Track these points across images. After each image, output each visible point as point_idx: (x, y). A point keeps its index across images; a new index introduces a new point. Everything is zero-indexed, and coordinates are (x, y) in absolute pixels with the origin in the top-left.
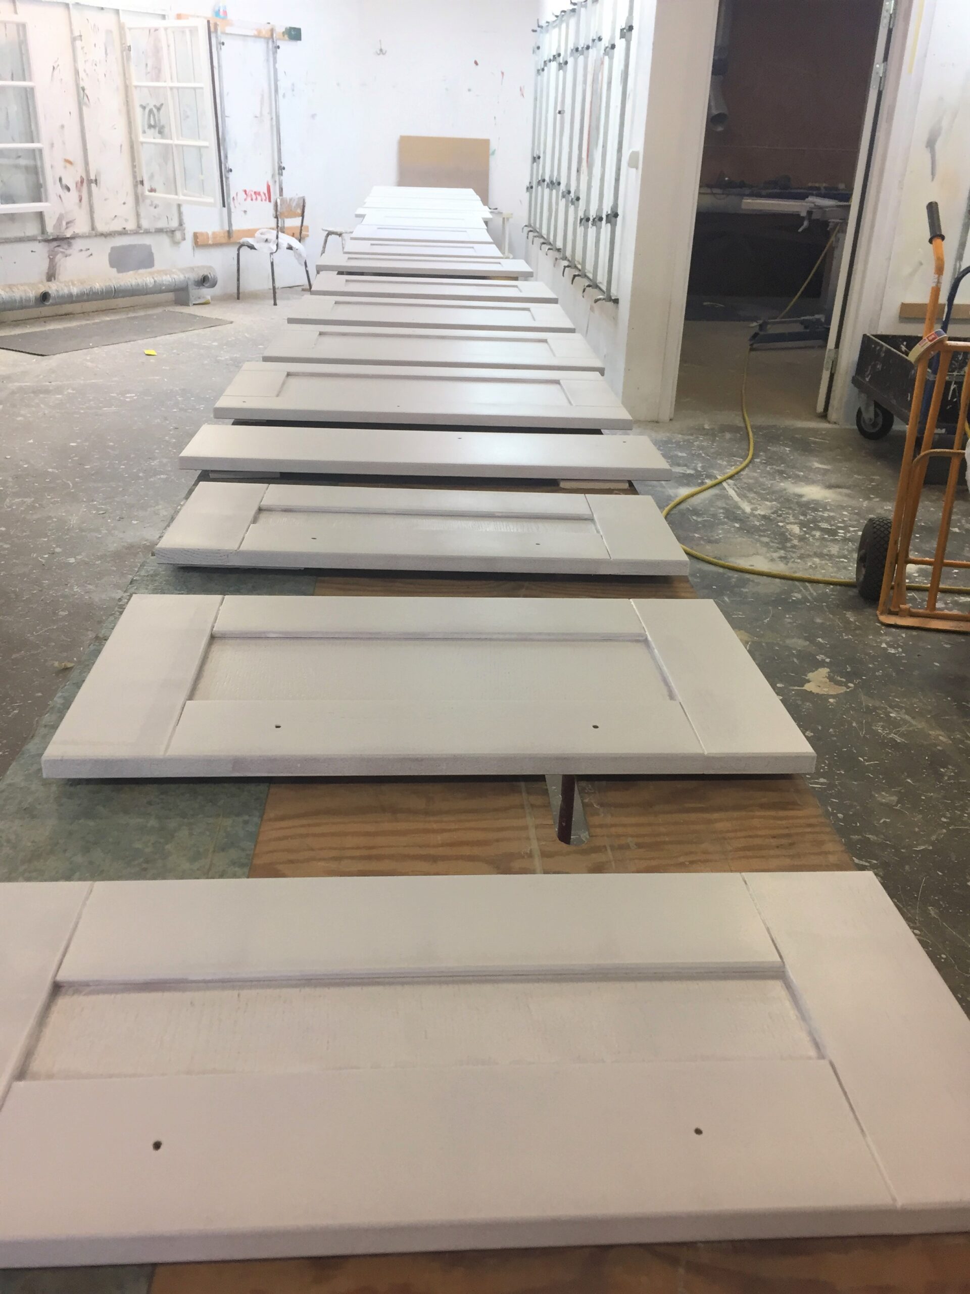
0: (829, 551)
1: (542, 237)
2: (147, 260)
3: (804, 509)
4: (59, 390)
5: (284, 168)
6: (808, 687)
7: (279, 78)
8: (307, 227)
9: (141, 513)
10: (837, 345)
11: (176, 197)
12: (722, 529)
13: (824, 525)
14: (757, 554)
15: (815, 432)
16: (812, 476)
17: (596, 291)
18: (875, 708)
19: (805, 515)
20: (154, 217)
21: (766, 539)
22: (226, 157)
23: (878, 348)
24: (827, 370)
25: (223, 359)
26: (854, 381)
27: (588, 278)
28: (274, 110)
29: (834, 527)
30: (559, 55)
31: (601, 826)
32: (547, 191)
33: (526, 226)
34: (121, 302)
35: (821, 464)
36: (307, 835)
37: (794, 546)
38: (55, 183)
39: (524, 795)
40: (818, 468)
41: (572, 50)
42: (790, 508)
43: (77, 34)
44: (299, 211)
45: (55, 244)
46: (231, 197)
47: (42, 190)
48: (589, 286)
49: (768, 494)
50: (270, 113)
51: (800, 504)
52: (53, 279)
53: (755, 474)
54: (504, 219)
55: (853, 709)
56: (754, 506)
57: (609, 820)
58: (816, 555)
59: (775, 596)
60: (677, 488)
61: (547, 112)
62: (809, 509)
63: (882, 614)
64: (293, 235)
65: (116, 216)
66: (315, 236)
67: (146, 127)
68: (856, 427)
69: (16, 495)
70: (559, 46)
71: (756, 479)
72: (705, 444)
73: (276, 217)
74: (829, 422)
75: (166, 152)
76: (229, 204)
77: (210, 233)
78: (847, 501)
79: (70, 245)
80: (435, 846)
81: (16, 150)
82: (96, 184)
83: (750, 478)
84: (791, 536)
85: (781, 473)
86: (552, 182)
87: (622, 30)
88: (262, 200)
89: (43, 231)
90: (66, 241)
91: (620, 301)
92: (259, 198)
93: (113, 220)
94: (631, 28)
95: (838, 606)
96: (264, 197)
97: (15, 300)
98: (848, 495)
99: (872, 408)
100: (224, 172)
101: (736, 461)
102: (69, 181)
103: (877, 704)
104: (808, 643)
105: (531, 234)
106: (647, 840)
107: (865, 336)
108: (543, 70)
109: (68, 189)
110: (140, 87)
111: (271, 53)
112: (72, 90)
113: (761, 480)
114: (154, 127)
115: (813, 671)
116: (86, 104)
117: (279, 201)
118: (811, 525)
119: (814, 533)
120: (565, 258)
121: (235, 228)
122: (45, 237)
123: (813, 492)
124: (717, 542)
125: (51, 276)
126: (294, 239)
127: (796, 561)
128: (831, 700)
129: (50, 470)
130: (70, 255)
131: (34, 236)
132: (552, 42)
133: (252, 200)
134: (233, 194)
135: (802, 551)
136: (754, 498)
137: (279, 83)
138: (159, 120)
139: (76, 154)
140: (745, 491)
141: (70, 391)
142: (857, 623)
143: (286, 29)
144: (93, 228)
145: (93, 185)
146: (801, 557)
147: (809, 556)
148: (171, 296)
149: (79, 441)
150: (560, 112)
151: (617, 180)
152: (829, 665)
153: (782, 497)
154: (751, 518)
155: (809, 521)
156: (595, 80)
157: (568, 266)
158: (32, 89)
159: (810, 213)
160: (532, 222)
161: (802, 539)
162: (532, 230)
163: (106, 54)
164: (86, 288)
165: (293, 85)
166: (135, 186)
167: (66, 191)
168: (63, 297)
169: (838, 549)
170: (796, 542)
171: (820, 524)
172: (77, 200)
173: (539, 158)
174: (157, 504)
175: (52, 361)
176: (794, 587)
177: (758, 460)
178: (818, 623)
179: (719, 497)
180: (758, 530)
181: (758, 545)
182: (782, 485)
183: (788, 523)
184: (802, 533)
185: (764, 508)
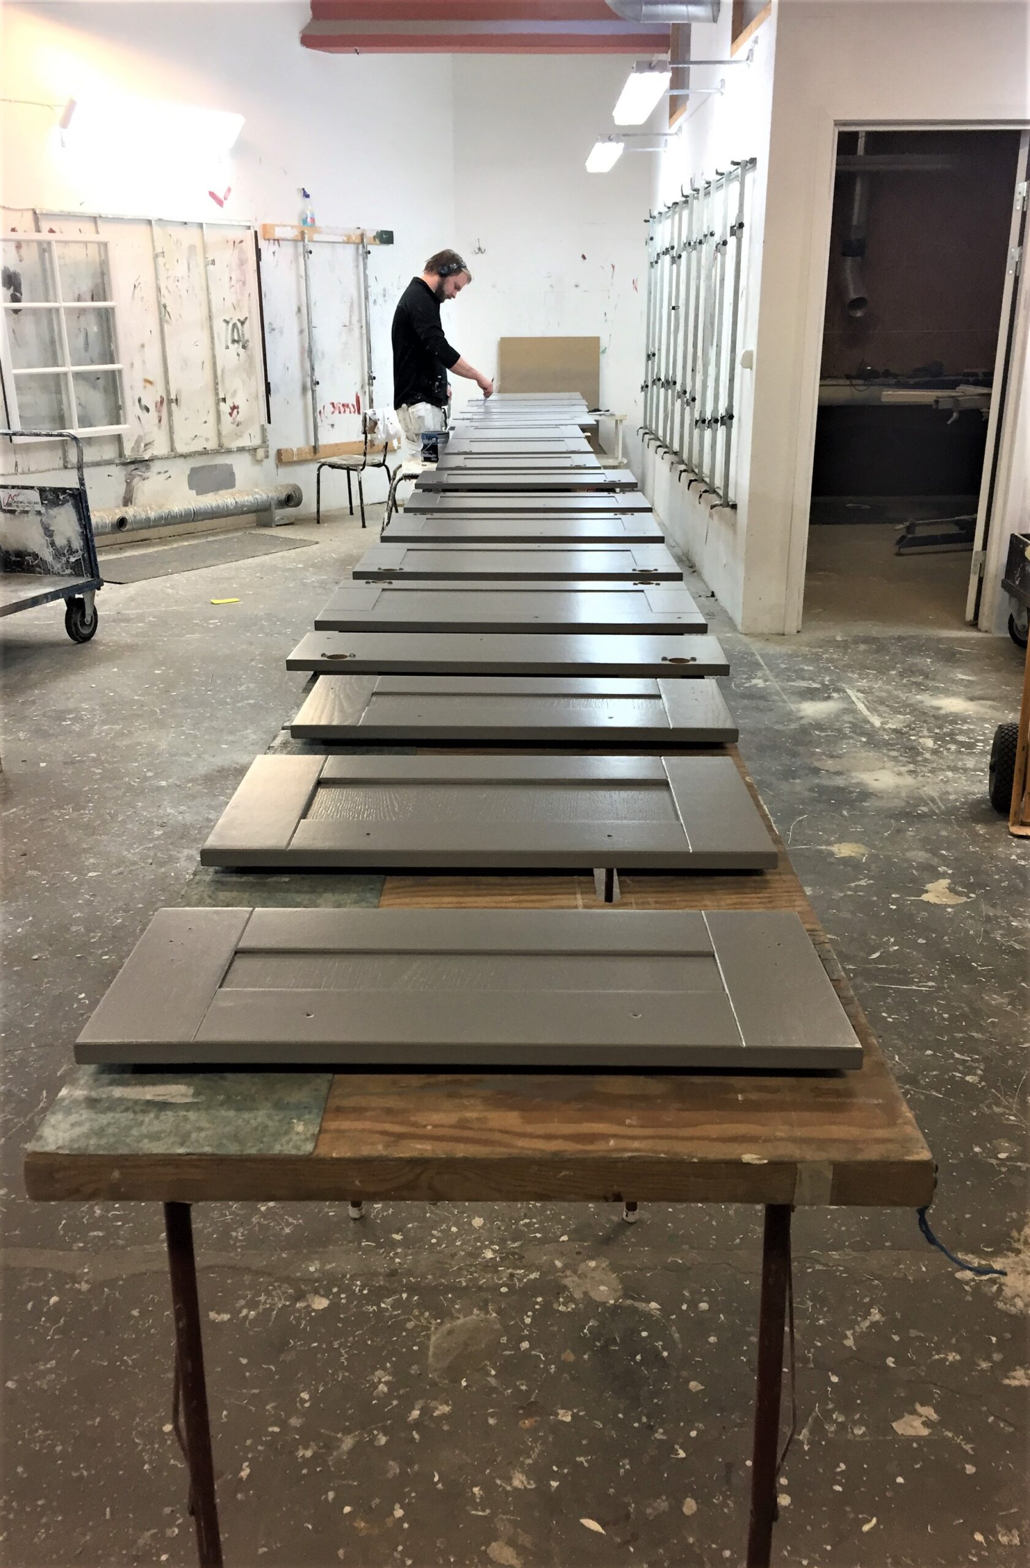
0: (964, 764)
1: (659, 439)
2: (227, 480)
3: (940, 722)
4: (141, 618)
5: (374, 378)
6: (925, 897)
7: (369, 284)
9: (231, 738)
10: (985, 547)
12: (846, 744)
13: (961, 738)
14: (884, 768)
15: (962, 641)
16: (954, 687)
17: (712, 496)
18: (996, 917)
19: (940, 728)
20: (236, 435)
21: (895, 754)
22: (313, 369)
24: (975, 573)
25: (309, 582)
26: (1004, 585)
27: (706, 483)
28: (364, 318)
29: (972, 741)
30: (673, 248)
32: (662, 391)
33: (641, 428)
34: (200, 525)
35: (966, 675)
37: (926, 760)
38: (134, 403)
40: (961, 679)
41: (685, 244)
42: (925, 722)
43: (159, 250)
45: (133, 467)
46: (320, 410)
47: (121, 412)
48: (706, 491)
49: (901, 707)
50: (360, 321)
51: (936, 718)
52: (130, 504)
53: (889, 687)
54: (617, 421)
55: (972, 918)
56: (884, 720)
58: (949, 768)
59: (899, 809)
60: (800, 703)
61: (661, 307)
62: (947, 722)
63: (1013, 825)
65: (196, 436)
67: (230, 341)
68: (1009, 635)
69: (103, 722)
70: (672, 238)
71: (889, 692)
72: (835, 656)
73: (365, 432)
74: (980, 631)
76: (316, 418)
77: (295, 450)
78: (987, 713)
79: (148, 468)
81: (96, 372)
82: (177, 404)
83: (881, 691)
84: (923, 749)
85: (918, 684)
86: (667, 382)
87: (732, 228)
88: (350, 413)
89: (121, 454)
90: (143, 464)
91: (739, 507)
92: (347, 410)
93: (194, 440)
94: (741, 225)
95: (966, 819)
96: (352, 410)
98: (991, 707)
99: (1025, 614)
101: (868, 674)
102: (149, 402)
103: (999, 913)
104: (930, 855)
105: (647, 437)
107: (1011, 535)
108: (657, 262)
109: (148, 410)
111: (361, 259)
112: (155, 307)
113: (896, 693)
114: (238, 342)
115: (932, 882)
116: (167, 321)
118: (947, 738)
119: (948, 746)
120: (682, 462)
121: (322, 442)
122: (123, 460)
123: (952, 704)
124: (839, 757)
125: (127, 501)
127: (926, 774)
128: (949, 910)
129: (136, 698)
130: (148, 479)
131: (111, 460)
132: (665, 234)
133: (340, 412)
134: (321, 406)
135: (934, 765)
136: (885, 712)
137: (369, 290)
138: (243, 334)
139: (157, 375)
140: (876, 703)
141: (151, 619)
142: (986, 835)
143: (377, 233)
144: (173, 449)
145: (174, 405)
146: (933, 771)
147: (940, 769)
148: (252, 517)
149: (163, 668)
150: (674, 308)
151: (732, 380)
152: (950, 877)
153: (917, 709)
154: (880, 732)
155: (946, 734)
156: (709, 277)
157: (685, 471)
158: (113, 309)
159: (958, 403)
160: (648, 423)
161: (935, 752)
162: (648, 431)
163: (189, 269)
164: (164, 511)
165: (384, 290)
166: (218, 404)
167: (145, 412)
168: (140, 521)
170: (928, 755)
171: (957, 737)
172: (157, 421)
173: (654, 355)
174: (247, 728)
175: (132, 589)
176: (921, 801)
177: (894, 672)
178: (944, 836)
179: (846, 711)
180: (887, 744)
181: (885, 759)
182: (919, 697)
183: (921, 737)
184: (936, 747)
185: (896, 722)
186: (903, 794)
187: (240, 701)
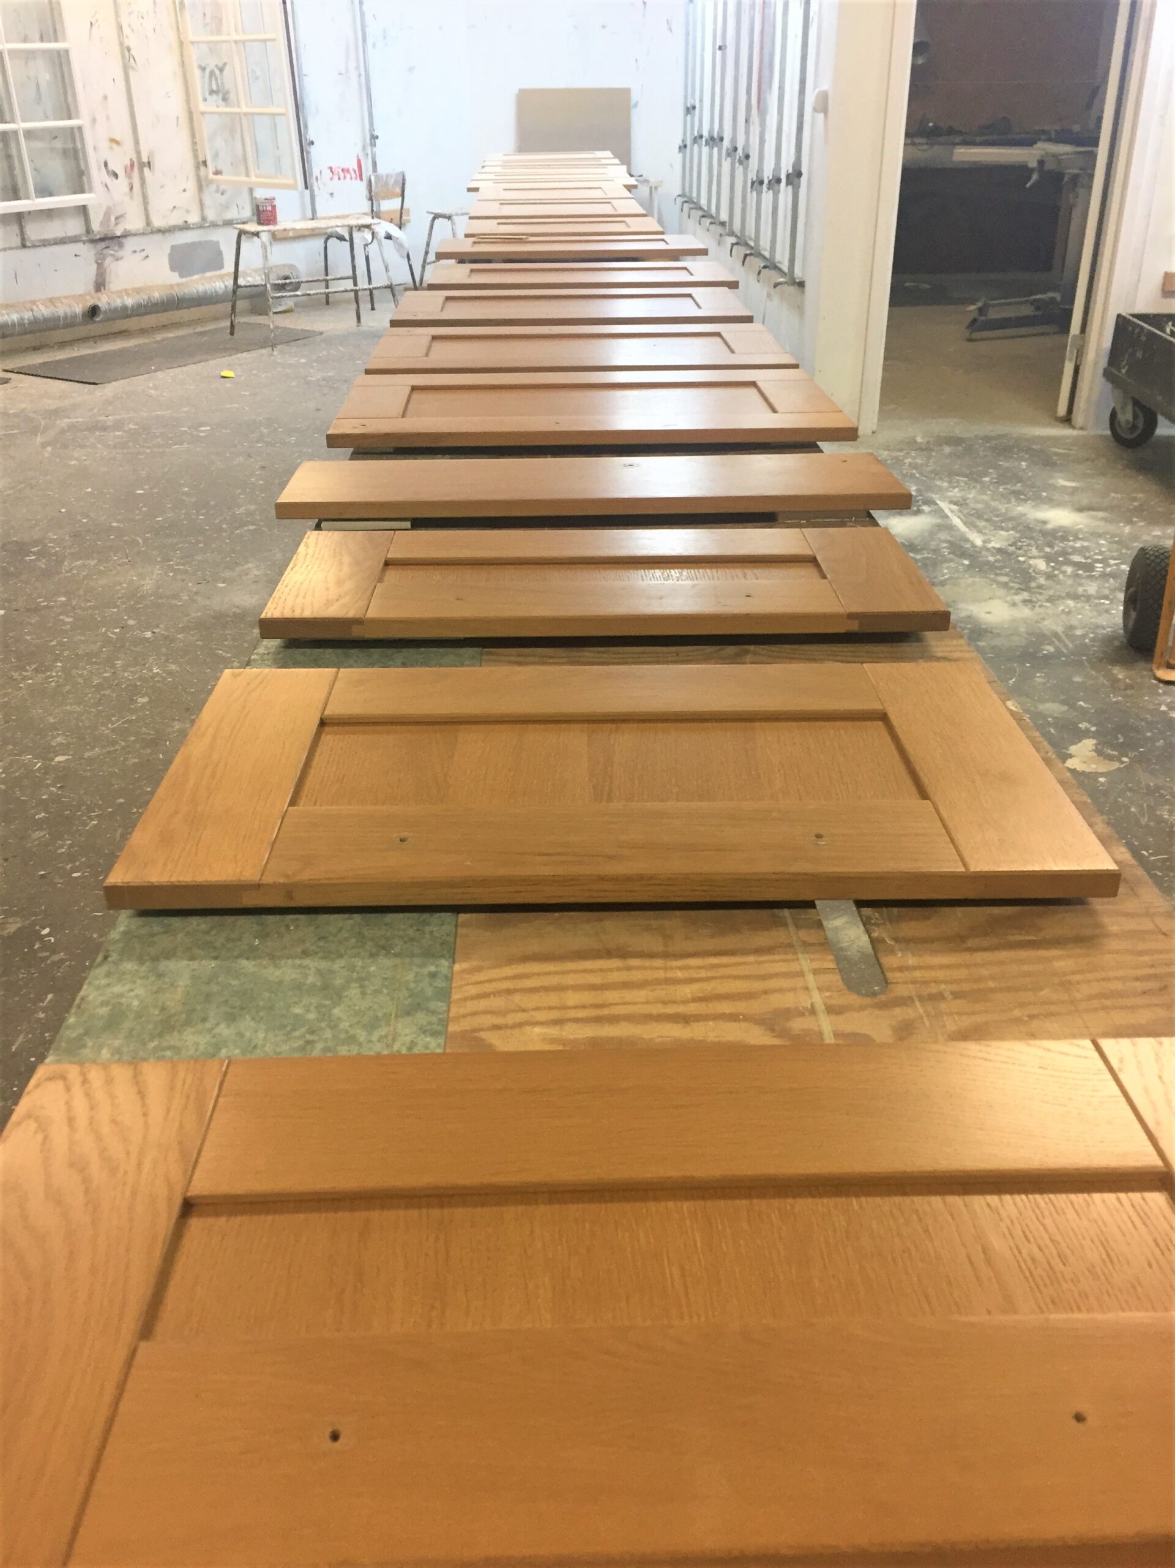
0: (1086, 591)
1: (701, 208)
2: (215, 261)
3: (1050, 538)
4: (118, 425)
5: (377, 137)
6: (1071, 763)
7: (367, 24)
8: (408, 210)
9: (228, 574)
10: (1084, 328)
11: (247, 179)
12: (947, 568)
13: (1077, 558)
14: (995, 597)
15: (1056, 440)
16: (1057, 496)
17: (773, 273)
18: (1158, 788)
19: (1051, 546)
20: (221, 205)
21: (1005, 579)
22: (306, 126)
23: (1137, 331)
24: (1071, 360)
25: (313, 379)
26: (1107, 374)
27: (764, 257)
28: (362, 65)
29: (1089, 561)
31: (901, 969)
32: (705, 150)
33: (679, 196)
34: (185, 314)
35: (1069, 480)
36: (515, 991)
37: (1040, 587)
38: (99, 169)
39: (792, 928)
40: (1065, 487)
42: (1032, 538)
44: (398, 190)
45: (103, 244)
46: (314, 177)
47: (85, 178)
48: (765, 267)
49: (1002, 522)
50: (358, 67)
51: (1045, 533)
52: (102, 289)
53: (985, 497)
54: (651, 188)
55: (1130, 790)
56: (986, 537)
57: (911, 961)
58: (1069, 596)
59: (1021, 649)
60: (887, 518)
61: (703, 49)
62: (1056, 538)
63: (1158, 668)
64: (391, 221)
65: (174, 207)
66: (418, 221)
67: (207, 93)
68: (1109, 432)
69: (75, 556)
71: (986, 503)
72: (919, 461)
73: (371, 199)
74: (1074, 428)
75: (234, 125)
76: (312, 186)
78: (1102, 527)
79: (121, 246)
80: (685, 1002)
81: (52, 130)
82: (150, 167)
83: (977, 501)
84: (1036, 573)
85: (1016, 494)
86: (712, 138)
88: (351, 179)
89: (88, 230)
90: (116, 240)
91: (807, 285)
92: (348, 176)
93: (172, 211)
95: (1101, 660)
96: (353, 175)
97: (59, 317)
98: (1104, 519)
99: (1130, 408)
100: (304, 146)
101: (958, 481)
102: (117, 166)
103: (1160, 782)
104: (1065, 708)
105: (686, 205)
106: (966, 987)
107: (1119, 316)
109: (116, 176)
110: (198, 42)
112: (117, 49)
113: (993, 504)
114: (217, 92)
115: (1076, 743)
116: (132, 68)
117: (373, 179)
118: (1061, 559)
119: (1064, 568)
120: (732, 234)
122: (91, 236)
123: (1060, 517)
125: (100, 285)
126: (392, 225)
127: (1044, 604)
128: (1102, 780)
129: (114, 524)
130: (122, 258)
131: (76, 236)
133: (339, 179)
134: (316, 172)
135: (1051, 592)
136: (985, 528)
137: (367, 30)
138: (222, 83)
139: (123, 131)
140: (973, 517)
141: (132, 426)
142: (1127, 680)
144: (148, 223)
145: (146, 170)
146: (1051, 600)
147: (1060, 597)
148: (245, 304)
149: (146, 487)
150: (720, 48)
151: (800, 128)
152: (1094, 735)
153: (1021, 524)
154: (984, 553)
155: (1058, 554)
157: (737, 244)
158: (67, 51)
159: (1041, 162)
160: (687, 190)
161: (1050, 576)
162: (689, 201)
164: (143, 298)
165: (385, 30)
166: (197, 168)
167: (113, 178)
168: (115, 310)
169: (1096, 588)
170: (1042, 581)
171: (1071, 557)
172: (127, 189)
173: (694, 108)
175: (109, 390)
176: (1042, 638)
177: (987, 479)
178: (1078, 683)
179: (940, 527)
180: (992, 567)
181: (995, 586)
182: (1020, 509)
183: (1031, 558)
184: (1050, 570)
185: (1000, 540)
186: (1022, 630)
187: (238, 528)
